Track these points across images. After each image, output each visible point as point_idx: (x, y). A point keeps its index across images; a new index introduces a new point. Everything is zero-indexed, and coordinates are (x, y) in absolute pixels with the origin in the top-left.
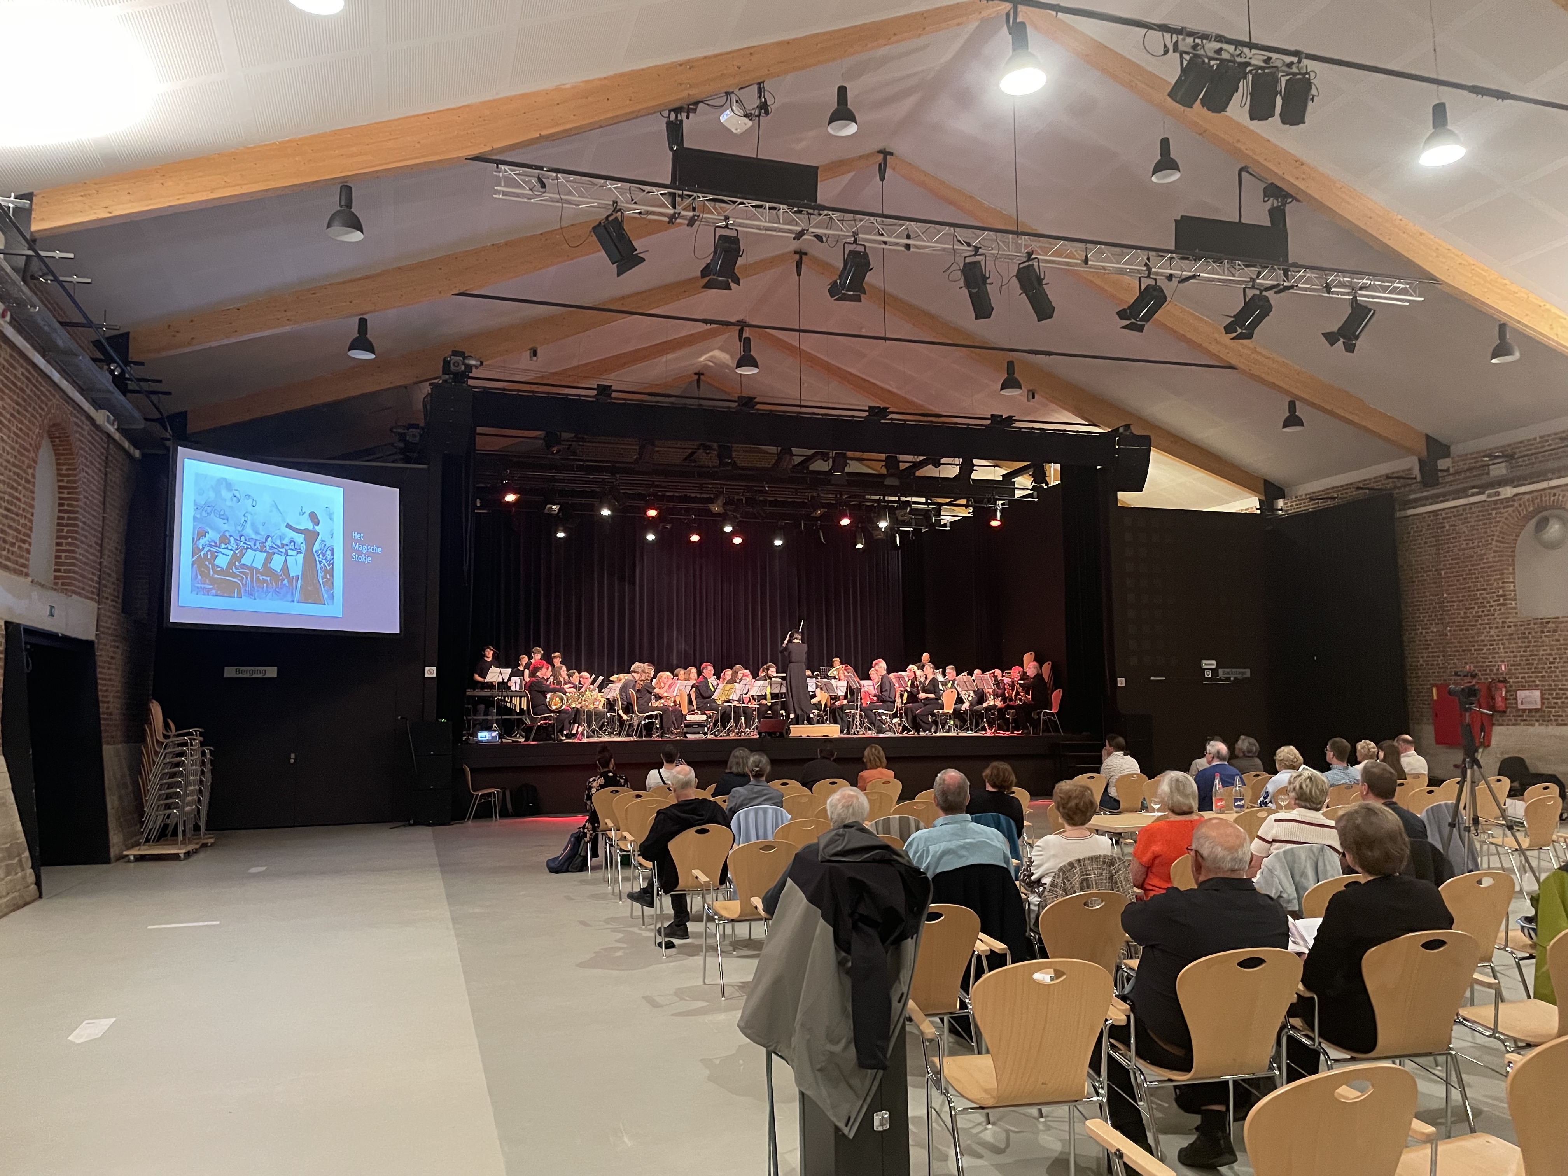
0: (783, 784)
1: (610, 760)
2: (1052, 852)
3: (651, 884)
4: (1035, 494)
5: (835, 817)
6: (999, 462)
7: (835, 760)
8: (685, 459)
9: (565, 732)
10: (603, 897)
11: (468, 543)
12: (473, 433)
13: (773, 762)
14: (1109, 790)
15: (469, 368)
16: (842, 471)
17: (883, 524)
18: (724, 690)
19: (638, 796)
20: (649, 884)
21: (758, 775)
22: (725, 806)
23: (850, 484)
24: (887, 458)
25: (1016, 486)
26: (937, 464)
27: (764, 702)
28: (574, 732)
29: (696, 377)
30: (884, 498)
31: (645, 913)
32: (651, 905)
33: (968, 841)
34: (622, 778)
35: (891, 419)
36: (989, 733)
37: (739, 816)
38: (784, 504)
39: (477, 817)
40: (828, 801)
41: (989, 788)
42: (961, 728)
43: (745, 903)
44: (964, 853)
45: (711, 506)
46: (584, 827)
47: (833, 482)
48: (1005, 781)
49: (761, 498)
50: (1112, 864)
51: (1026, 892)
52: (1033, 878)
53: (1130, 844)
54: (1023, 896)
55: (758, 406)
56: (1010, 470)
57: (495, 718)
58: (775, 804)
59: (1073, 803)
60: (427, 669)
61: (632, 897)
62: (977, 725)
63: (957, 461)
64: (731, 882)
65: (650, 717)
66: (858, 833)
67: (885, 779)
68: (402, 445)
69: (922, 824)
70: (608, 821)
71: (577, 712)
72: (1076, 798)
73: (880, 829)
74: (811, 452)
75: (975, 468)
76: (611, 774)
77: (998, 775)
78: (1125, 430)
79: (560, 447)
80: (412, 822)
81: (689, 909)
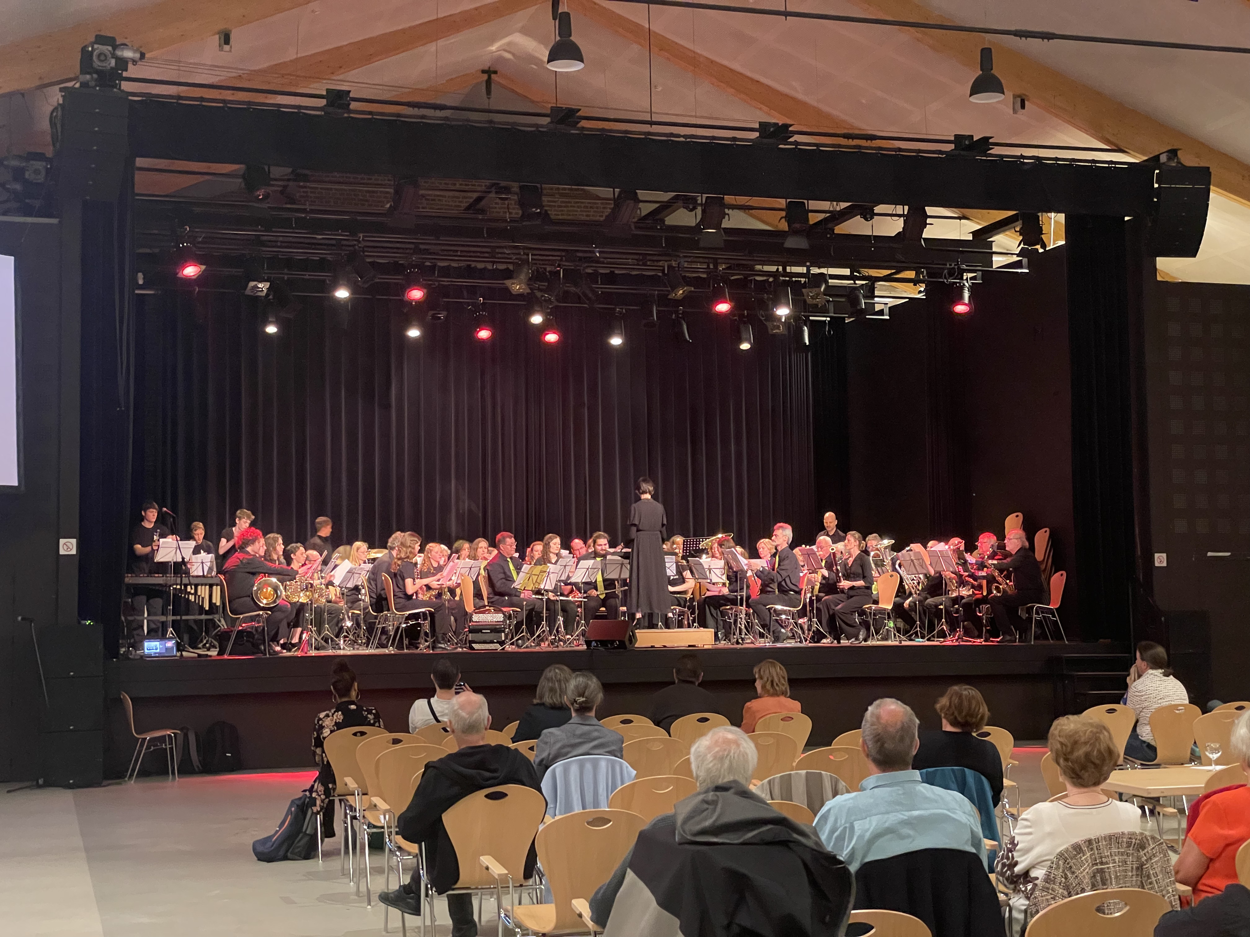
0: (625, 722)
1: (352, 685)
2: (1048, 829)
3: (416, 879)
4: (1025, 261)
5: (702, 774)
6: (967, 212)
7: (699, 685)
8: (468, 208)
9: (282, 642)
10: (342, 898)
11: (125, 344)
12: (130, 168)
13: (607, 687)
14: (1138, 730)
15: (123, 63)
16: (718, 226)
17: (783, 312)
18: (530, 575)
19: (396, 741)
20: (413, 878)
21: (583, 709)
22: (532, 757)
23: (729, 246)
24: (789, 205)
25: (994, 250)
26: (869, 215)
27: (594, 593)
28: (295, 640)
29: (485, 77)
30: (784, 269)
31: (407, 924)
32: (416, 911)
33: (916, 813)
34: (370, 712)
35: (796, 143)
36: (949, 642)
37: (554, 770)
38: (627, 279)
39: (145, 773)
40: (693, 750)
41: (948, 727)
42: (906, 632)
43: (564, 908)
44: (906, 831)
45: (508, 283)
46: (311, 790)
47: (702, 244)
48: (972, 716)
49: (589, 271)
50: (1142, 846)
51: (1006, 890)
52: (1017, 869)
53: (1172, 815)
54: (1001, 897)
55: (584, 123)
56: (985, 224)
57: (171, 618)
58: (612, 753)
59: (1080, 752)
60: (62, 541)
61: (386, 898)
62: (931, 628)
63: (899, 209)
64: (541, 875)
65: (415, 616)
66: (737, 799)
67: (785, 714)
68: (18, 187)
69: (842, 784)
70: (349, 781)
71: (301, 608)
72: (1085, 743)
73: (777, 791)
74: (666, 196)
75: (929, 221)
76: (353, 707)
77: (959, 707)
78: (1169, 159)
79: (270, 189)
80: (41, 781)
81: (476, 917)
